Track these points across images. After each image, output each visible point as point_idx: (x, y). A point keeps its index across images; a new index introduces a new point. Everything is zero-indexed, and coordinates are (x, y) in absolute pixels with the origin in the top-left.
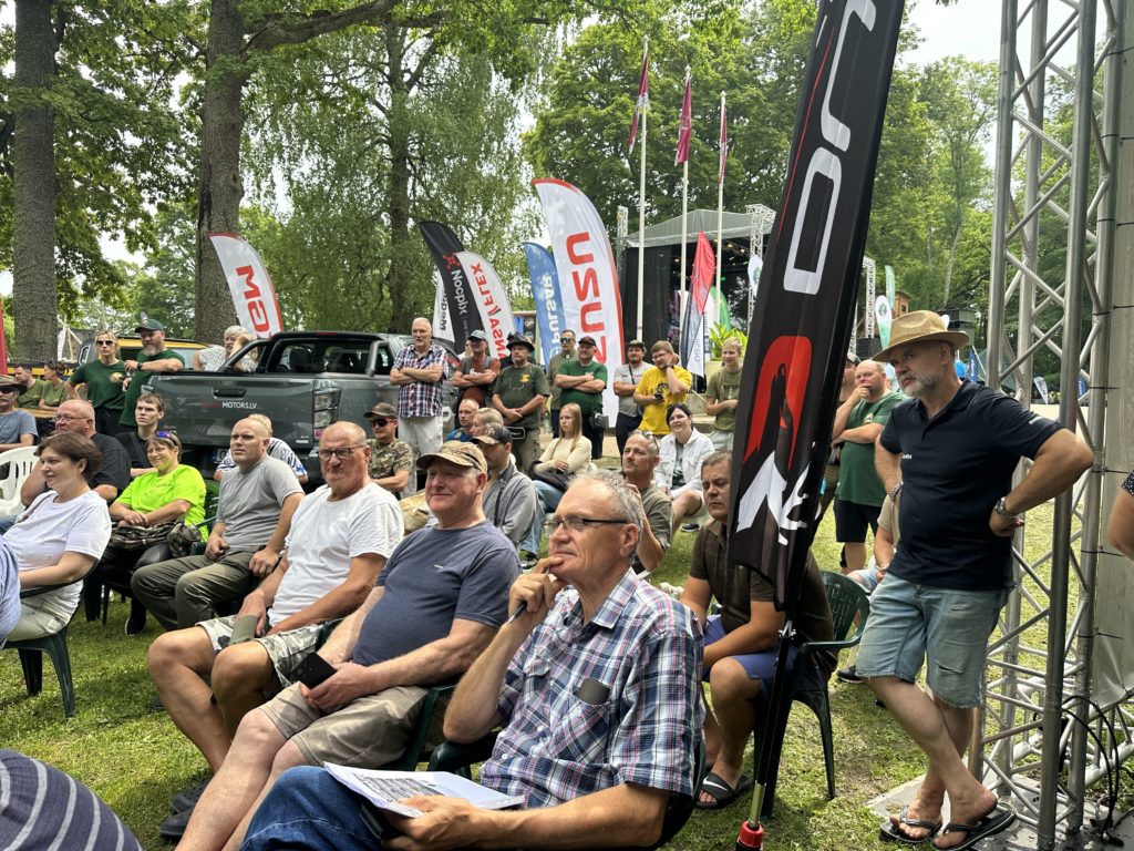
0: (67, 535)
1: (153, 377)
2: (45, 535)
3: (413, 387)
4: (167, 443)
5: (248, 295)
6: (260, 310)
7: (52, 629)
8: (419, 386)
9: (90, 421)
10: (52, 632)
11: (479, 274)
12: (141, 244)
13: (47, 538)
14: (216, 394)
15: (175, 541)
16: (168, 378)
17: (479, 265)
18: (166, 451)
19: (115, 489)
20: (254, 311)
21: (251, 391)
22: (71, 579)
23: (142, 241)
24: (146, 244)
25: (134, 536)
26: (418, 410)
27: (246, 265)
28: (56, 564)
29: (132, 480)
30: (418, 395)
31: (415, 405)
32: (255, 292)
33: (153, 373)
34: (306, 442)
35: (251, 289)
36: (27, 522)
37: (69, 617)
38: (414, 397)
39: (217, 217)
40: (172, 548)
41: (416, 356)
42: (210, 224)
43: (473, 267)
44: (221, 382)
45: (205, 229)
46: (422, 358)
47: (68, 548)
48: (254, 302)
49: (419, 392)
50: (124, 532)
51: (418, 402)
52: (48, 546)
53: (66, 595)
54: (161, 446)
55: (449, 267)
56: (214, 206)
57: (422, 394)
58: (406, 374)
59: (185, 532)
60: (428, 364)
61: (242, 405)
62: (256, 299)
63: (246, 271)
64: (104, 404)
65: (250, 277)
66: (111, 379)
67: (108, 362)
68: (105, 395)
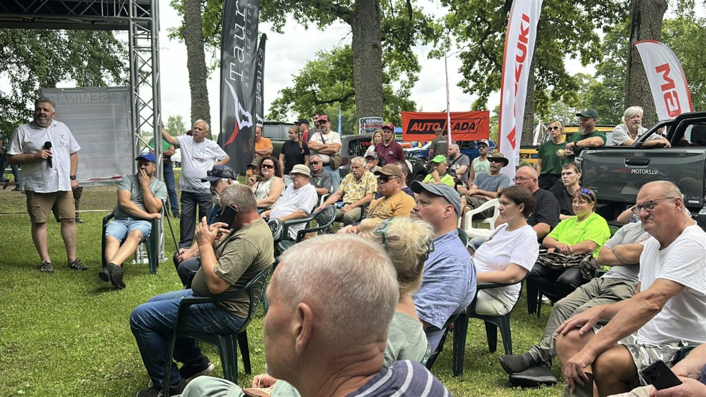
0: (511, 252)
1: (583, 151)
2: (500, 250)
4: (588, 198)
5: (664, 87)
6: (674, 99)
7: (501, 312)
9: (535, 180)
10: (501, 314)
12: (591, 59)
13: (500, 253)
14: (627, 163)
15: (585, 266)
16: (594, 151)
18: (585, 205)
19: (549, 226)
20: (669, 100)
21: (654, 161)
22: (513, 281)
23: (592, 56)
24: (594, 59)
25: (558, 260)
27: (665, 63)
28: (504, 270)
29: (560, 221)
33: (583, 148)
34: (698, 202)
35: (668, 82)
36: (491, 241)
37: (512, 307)
39: (644, 29)
40: (582, 272)
42: (639, 36)
44: (633, 153)
45: (635, 40)
47: (512, 261)
48: (670, 93)
50: (552, 257)
52: (501, 258)
53: (511, 292)
54: (583, 200)
56: (642, 21)
59: (592, 262)
61: (646, 172)
62: (671, 91)
63: (665, 68)
64: (551, 171)
65: (667, 73)
66: (557, 153)
67: (557, 142)
68: (552, 164)
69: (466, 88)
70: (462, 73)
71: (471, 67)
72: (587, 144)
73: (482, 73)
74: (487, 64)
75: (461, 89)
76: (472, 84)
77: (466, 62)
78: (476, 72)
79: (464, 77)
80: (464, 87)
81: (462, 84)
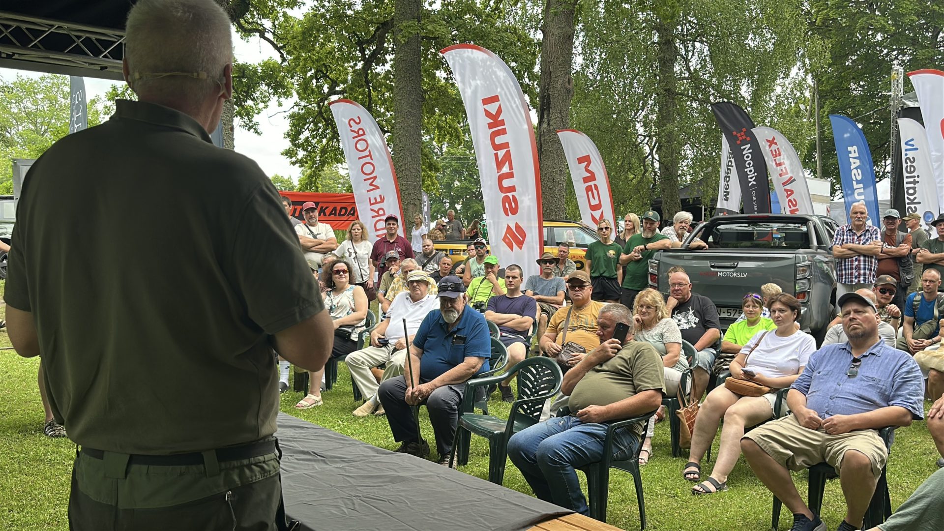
3: (856, 260)
5: (586, 180)
6: (595, 192)
8: (862, 258)
11: (774, 147)
12: (448, 136)
14: (712, 267)
17: (774, 139)
18: (758, 309)
20: (590, 193)
23: (448, 133)
24: (451, 136)
26: (862, 278)
27: (586, 155)
30: (862, 266)
31: (859, 274)
32: (592, 177)
35: (590, 175)
38: (858, 268)
39: (555, 115)
41: (854, 234)
42: (549, 121)
43: (768, 141)
46: (861, 236)
48: (591, 186)
49: (862, 263)
51: (862, 272)
54: (757, 305)
55: (738, 142)
56: (552, 106)
57: (865, 265)
58: (850, 249)
60: (867, 240)
61: (735, 274)
62: (592, 183)
63: (586, 160)
64: (603, 273)
65: (588, 165)
66: (608, 255)
67: (606, 242)
68: (604, 267)
69: (294, 159)
70: (289, 139)
71: (300, 133)
72: (661, 247)
73: (314, 141)
74: (320, 130)
75: (287, 160)
76: (301, 154)
77: (294, 125)
78: (307, 139)
79: (290, 144)
80: (291, 157)
81: (289, 153)
